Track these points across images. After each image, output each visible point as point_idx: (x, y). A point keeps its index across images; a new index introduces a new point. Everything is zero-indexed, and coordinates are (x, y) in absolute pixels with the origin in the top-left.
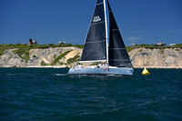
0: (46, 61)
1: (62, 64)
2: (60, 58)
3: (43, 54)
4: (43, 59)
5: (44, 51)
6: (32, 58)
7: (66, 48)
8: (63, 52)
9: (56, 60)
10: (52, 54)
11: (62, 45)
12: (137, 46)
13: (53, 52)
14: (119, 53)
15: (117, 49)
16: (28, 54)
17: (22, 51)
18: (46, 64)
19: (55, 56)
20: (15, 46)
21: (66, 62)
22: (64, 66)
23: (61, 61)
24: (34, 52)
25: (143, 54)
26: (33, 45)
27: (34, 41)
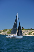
0: (27, 34)
1: (31, 35)
2: (31, 33)
5: (26, 31)
6: (23, 33)
7: (33, 30)
8: (32, 31)
10: (29, 32)
18: (27, 35)
21: (32, 34)
22: (32, 36)
24: (23, 31)
26: (23, 29)
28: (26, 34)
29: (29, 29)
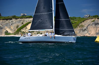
3: (7, 25)
9: (19, 30)
11: (24, 17)
12: (90, 17)
13: (16, 23)
14: (65, 23)
15: (63, 19)
19: (17, 27)
21: (27, 31)
23: (23, 30)
25: (96, 24)
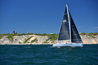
1: (29, 43)
2: (28, 40)
4: (20, 41)
5: (20, 37)
6: (14, 40)
8: (29, 37)
9: (26, 41)
11: (29, 34)
13: (25, 37)
15: (75, 34)
16: (13, 38)
17: (10, 37)
19: (25, 39)
20: (7, 35)
24: (16, 37)
26: (15, 34)
27: (15, 32)
28: (20, 42)
29: (24, 34)
